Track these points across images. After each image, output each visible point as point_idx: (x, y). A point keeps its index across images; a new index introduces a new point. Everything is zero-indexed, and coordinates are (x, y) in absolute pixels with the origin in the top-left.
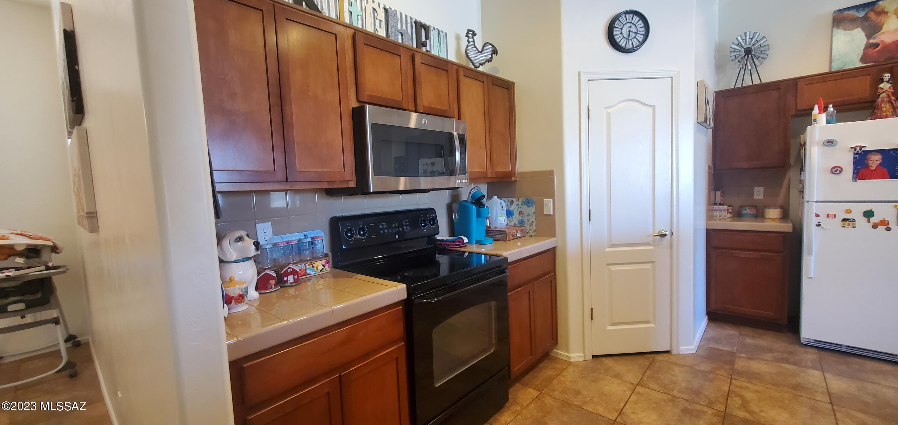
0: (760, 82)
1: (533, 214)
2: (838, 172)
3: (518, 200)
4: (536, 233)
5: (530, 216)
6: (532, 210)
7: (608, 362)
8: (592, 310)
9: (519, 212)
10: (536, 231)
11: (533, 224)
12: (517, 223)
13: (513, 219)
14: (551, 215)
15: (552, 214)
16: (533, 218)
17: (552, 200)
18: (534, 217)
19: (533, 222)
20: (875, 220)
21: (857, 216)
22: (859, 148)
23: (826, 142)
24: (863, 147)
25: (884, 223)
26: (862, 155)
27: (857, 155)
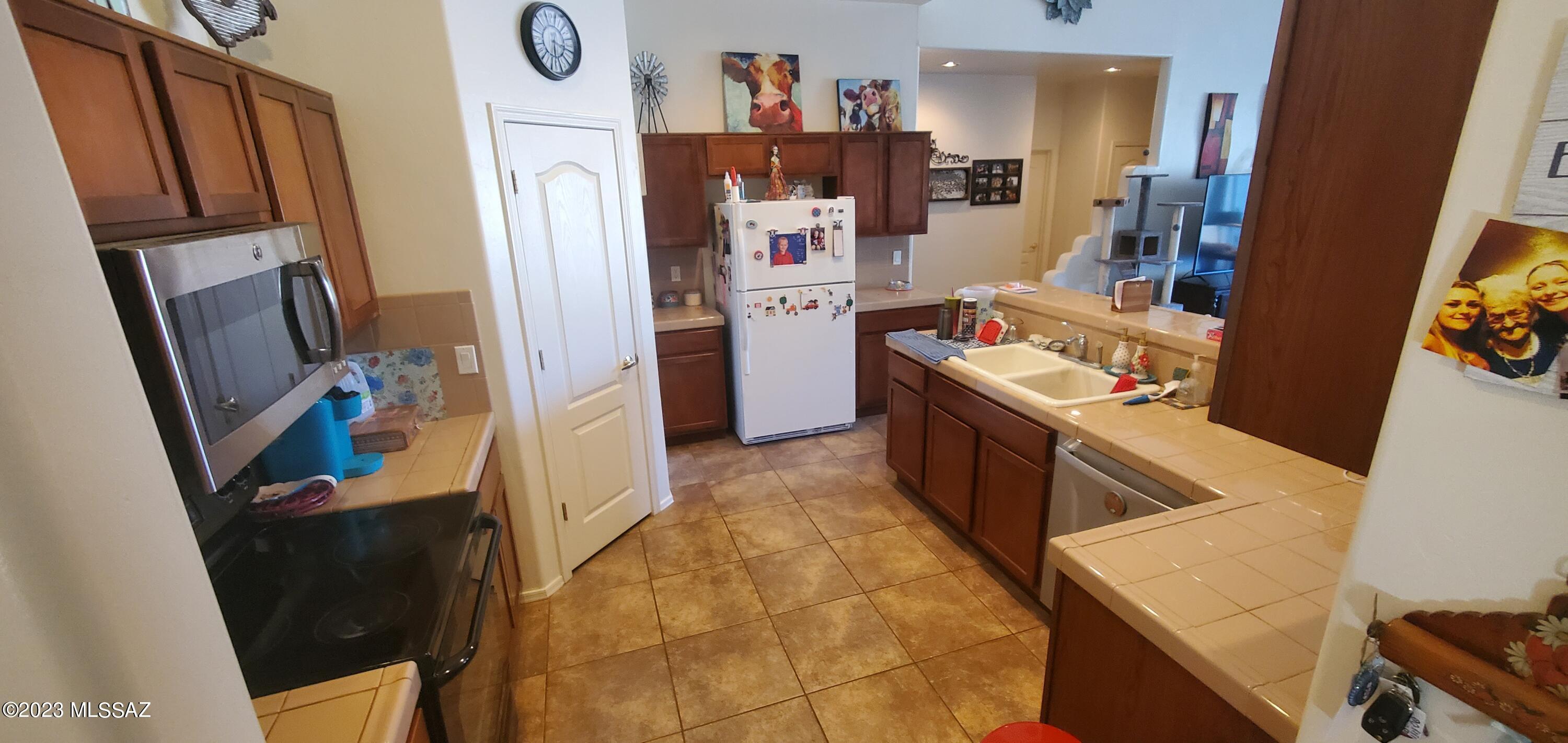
0: (666, 132)
1: (433, 378)
2: (760, 257)
3: (391, 354)
4: (445, 411)
5: (427, 382)
6: (431, 369)
7: (594, 567)
8: (564, 506)
9: (397, 379)
10: (445, 409)
11: (437, 396)
12: (396, 401)
13: (384, 394)
14: (474, 374)
15: (477, 372)
16: (436, 386)
17: (473, 346)
18: (438, 381)
19: (435, 393)
20: (788, 306)
21: (776, 303)
22: (772, 232)
23: (749, 224)
24: (775, 231)
25: (793, 308)
26: (775, 240)
27: (772, 240)
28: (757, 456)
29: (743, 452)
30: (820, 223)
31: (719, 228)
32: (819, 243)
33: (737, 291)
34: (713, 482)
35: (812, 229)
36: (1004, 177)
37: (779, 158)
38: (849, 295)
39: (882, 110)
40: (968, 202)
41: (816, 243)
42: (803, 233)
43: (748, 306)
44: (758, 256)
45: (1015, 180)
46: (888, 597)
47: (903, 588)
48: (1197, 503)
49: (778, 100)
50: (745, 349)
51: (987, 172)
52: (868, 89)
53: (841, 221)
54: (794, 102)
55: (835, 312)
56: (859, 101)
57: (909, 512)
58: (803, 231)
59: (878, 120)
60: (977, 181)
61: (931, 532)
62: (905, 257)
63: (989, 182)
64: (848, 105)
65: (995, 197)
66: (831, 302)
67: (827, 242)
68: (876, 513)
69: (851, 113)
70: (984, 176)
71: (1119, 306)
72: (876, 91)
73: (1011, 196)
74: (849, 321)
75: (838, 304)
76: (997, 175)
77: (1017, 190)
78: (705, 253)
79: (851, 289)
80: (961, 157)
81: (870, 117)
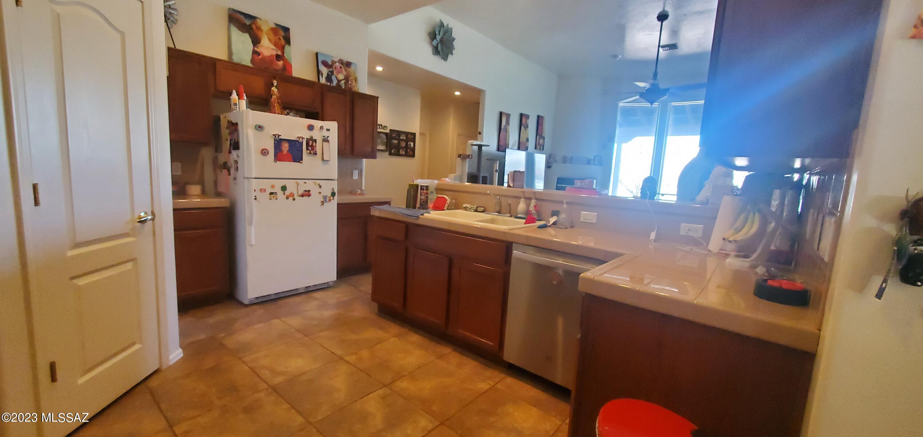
0: (176, 49)
2: (266, 154)
8: (52, 366)
20: (287, 192)
21: (278, 190)
22: (277, 136)
23: (257, 127)
24: (279, 136)
25: (292, 195)
26: (278, 142)
27: (276, 142)
28: (260, 311)
29: (245, 310)
30: (313, 136)
31: (225, 132)
32: (313, 149)
33: (245, 178)
34: (223, 335)
35: (307, 138)
36: (407, 141)
37: (277, 89)
38: (333, 189)
39: (347, 79)
40: (387, 153)
41: (310, 149)
42: (301, 140)
43: (255, 190)
44: (264, 152)
45: (412, 144)
46: (404, 384)
47: (412, 376)
48: (608, 262)
49: (274, 53)
50: (251, 224)
51: (397, 137)
52: (337, 64)
53: (328, 137)
54: (286, 57)
55: (323, 200)
56: (331, 70)
57: (394, 329)
58: (301, 139)
59: (344, 85)
60: (392, 141)
61: (415, 338)
62: (360, 174)
63: (399, 143)
64: (324, 71)
65: (402, 152)
66: (320, 193)
67: (318, 149)
68: (372, 333)
69: (326, 76)
70: (396, 139)
71: (512, 185)
72: (342, 66)
73: (410, 153)
74: (332, 208)
75: (325, 194)
76: (403, 140)
77: (413, 150)
78: (206, 153)
79: (335, 185)
80: (383, 126)
81: (339, 81)
